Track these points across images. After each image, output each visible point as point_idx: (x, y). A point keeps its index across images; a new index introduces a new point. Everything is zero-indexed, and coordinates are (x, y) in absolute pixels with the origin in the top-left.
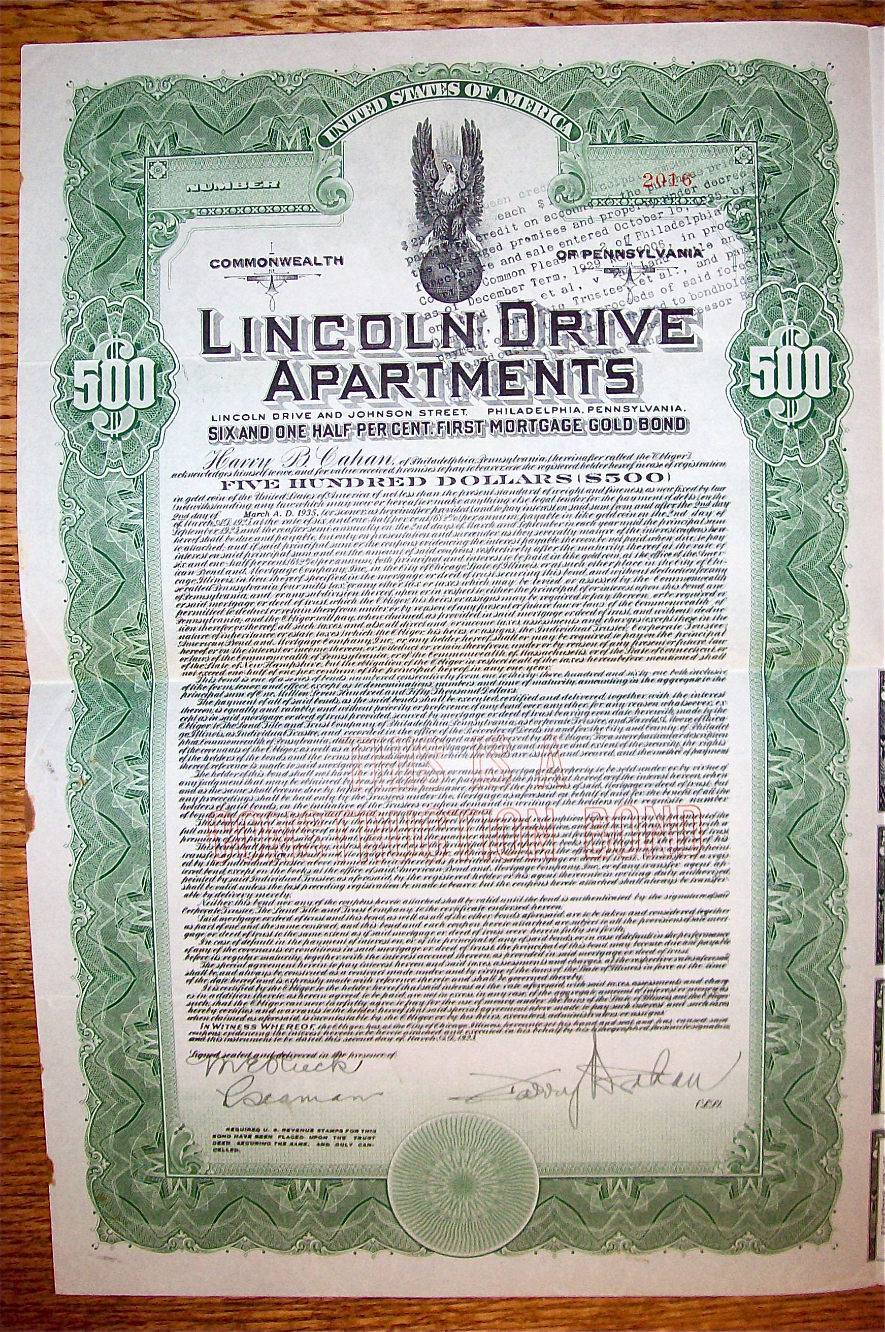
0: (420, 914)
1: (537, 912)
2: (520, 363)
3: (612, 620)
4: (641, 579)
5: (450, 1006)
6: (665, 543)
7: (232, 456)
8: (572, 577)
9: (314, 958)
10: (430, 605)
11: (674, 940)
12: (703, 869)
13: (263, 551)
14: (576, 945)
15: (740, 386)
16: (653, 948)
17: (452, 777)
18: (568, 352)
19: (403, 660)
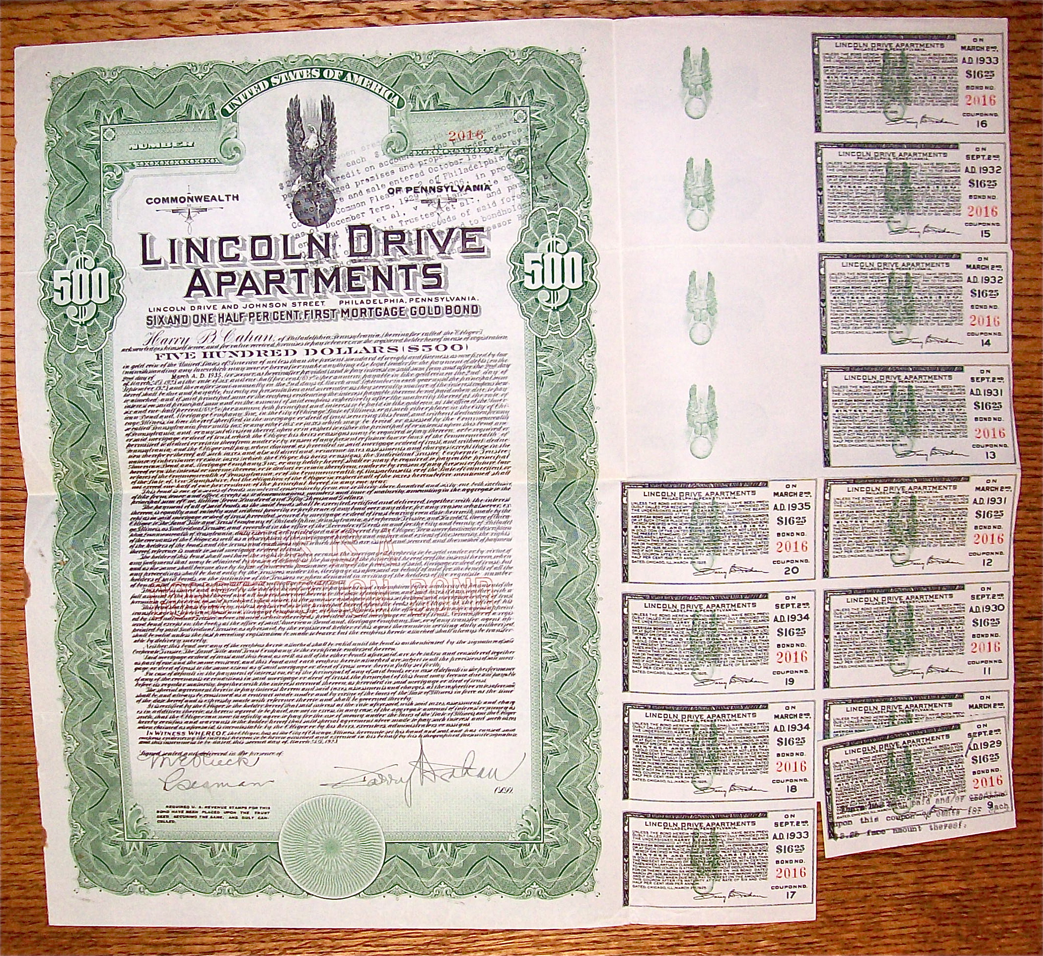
0: (296, 654)
1: (378, 652)
2: (362, 268)
3: (428, 448)
4: (448, 419)
5: (319, 719)
6: (464, 393)
7: (162, 337)
8: (399, 418)
9: (224, 685)
10: (301, 438)
11: (475, 673)
12: (495, 622)
13: (185, 402)
14: (406, 676)
15: (517, 281)
16: (460, 678)
17: (317, 558)
18: (396, 260)
19: (284, 477)
